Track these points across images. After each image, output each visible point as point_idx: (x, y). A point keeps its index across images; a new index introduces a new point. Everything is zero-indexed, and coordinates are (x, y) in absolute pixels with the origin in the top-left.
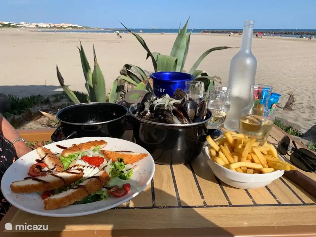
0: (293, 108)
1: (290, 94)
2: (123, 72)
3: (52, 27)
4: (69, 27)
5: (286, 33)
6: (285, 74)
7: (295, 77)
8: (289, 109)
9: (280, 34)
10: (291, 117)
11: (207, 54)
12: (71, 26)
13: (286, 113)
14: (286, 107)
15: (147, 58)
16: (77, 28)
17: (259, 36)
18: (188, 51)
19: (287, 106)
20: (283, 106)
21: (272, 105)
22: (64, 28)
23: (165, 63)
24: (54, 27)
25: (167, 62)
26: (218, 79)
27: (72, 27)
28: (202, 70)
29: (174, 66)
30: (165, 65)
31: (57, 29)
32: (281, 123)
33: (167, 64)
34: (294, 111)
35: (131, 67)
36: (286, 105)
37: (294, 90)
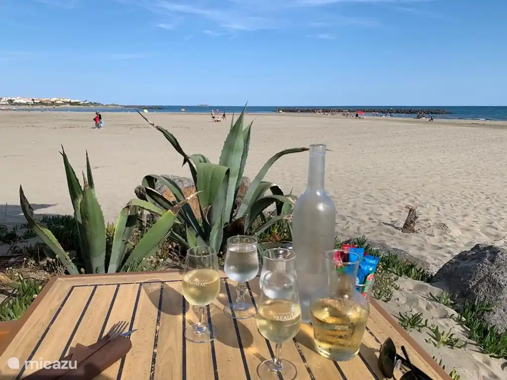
0: (416, 228)
1: (410, 207)
2: (140, 191)
3: (37, 103)
4: (66, 103)
5: (398, 112)
6: (400, 174)
7: (415, 177)
8: (410, 230)
9: (390, 113)
10: (414, 244)
11: (276, 159)
12: (69, 101)
13: (406, 236)
14: (406, 228)
15: (184, 163)
16: (79, 105)
17: (359, 116)
18: (248, 153)
19: (406, 226)
20: (402, 225)
21: (366, 277)
22: (58, 105)
23: (210, 176)
24: (39, 103)
25: (213, 173)
26: (293, 199)
27: (70, 103)
28: (271, 182)
29: (224, 180)
30: (210, 179)
31: (44, 107)
32: (399, 258)
33: (212, 178)
34: (417, 233)
35: (156, 180)
36: (406, 224)
37: (416, 198)
